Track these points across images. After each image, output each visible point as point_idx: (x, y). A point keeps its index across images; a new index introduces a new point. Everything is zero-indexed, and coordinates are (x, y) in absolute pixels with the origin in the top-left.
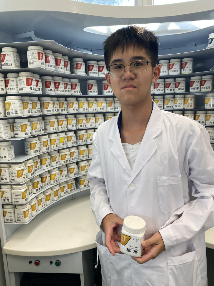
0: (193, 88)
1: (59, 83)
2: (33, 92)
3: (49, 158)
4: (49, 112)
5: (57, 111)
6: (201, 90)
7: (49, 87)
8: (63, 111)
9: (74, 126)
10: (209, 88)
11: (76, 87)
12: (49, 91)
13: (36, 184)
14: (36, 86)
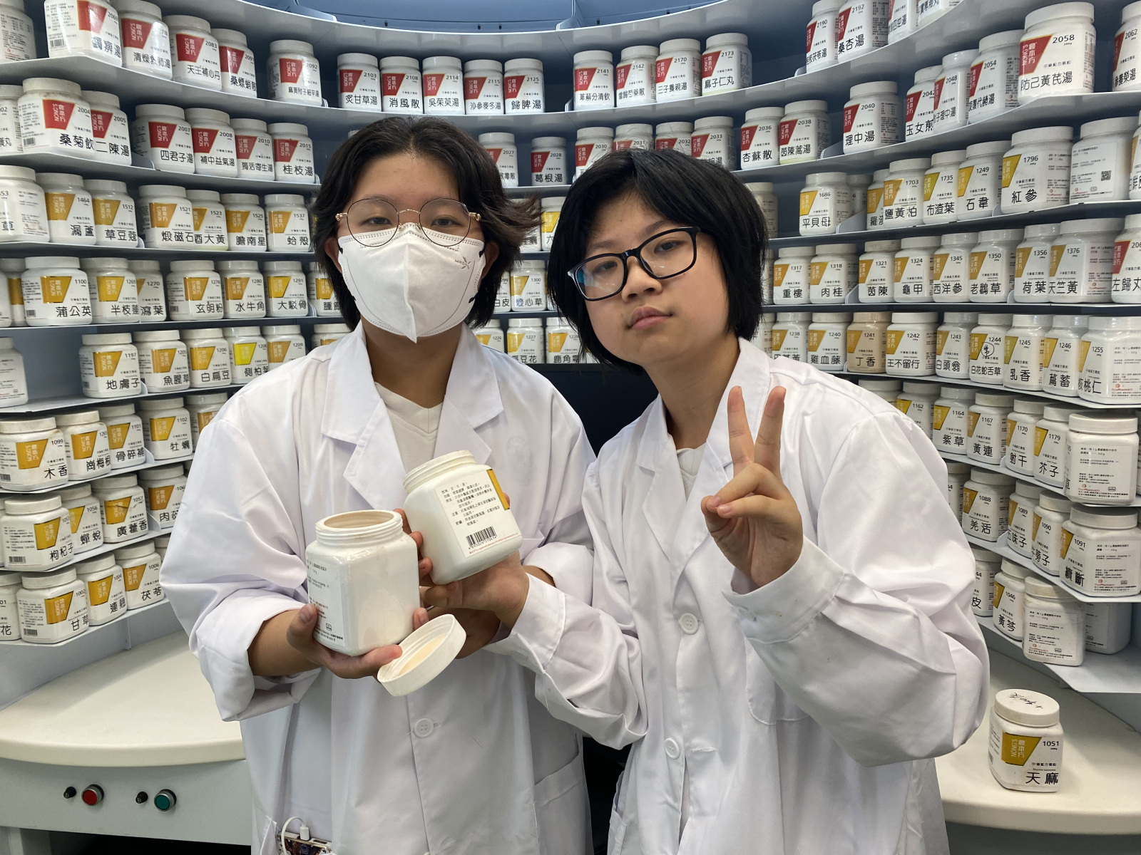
0: (751, 155)
1: (213, 134)
2: (72, 151)
3: (184, 420)
4: (173, 238)
5: (215, 240)
6: (781, 159)
7: (166, 145)
8: (246, 242)
9: (298, 303)
10: (808, 149)
11: (292, 152)
12: (165, 157)
13: (116, 509)
14: (92, 133)
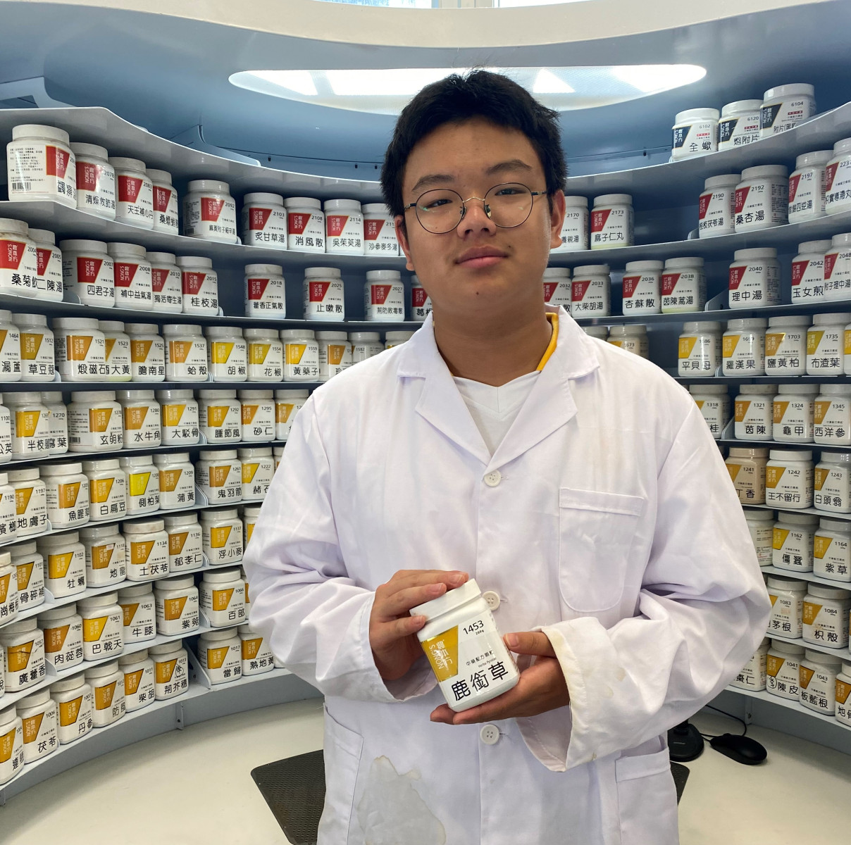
0: (634, 302)
1: (133, 268)
2: (22, 290)
3: (80, 555)
4: (88, 371)
5: (121, 370)
6: (663, 307)
7: (93, 279)
8: (148, 372)
9: (191, 431)
10: (690, 301)
11: (200, 285)
12: (91, 292)
13: (19, 655)
14: (36, 272)
